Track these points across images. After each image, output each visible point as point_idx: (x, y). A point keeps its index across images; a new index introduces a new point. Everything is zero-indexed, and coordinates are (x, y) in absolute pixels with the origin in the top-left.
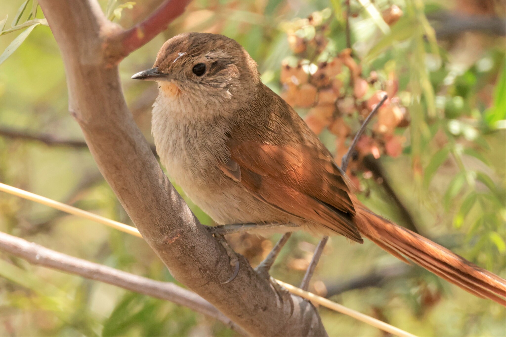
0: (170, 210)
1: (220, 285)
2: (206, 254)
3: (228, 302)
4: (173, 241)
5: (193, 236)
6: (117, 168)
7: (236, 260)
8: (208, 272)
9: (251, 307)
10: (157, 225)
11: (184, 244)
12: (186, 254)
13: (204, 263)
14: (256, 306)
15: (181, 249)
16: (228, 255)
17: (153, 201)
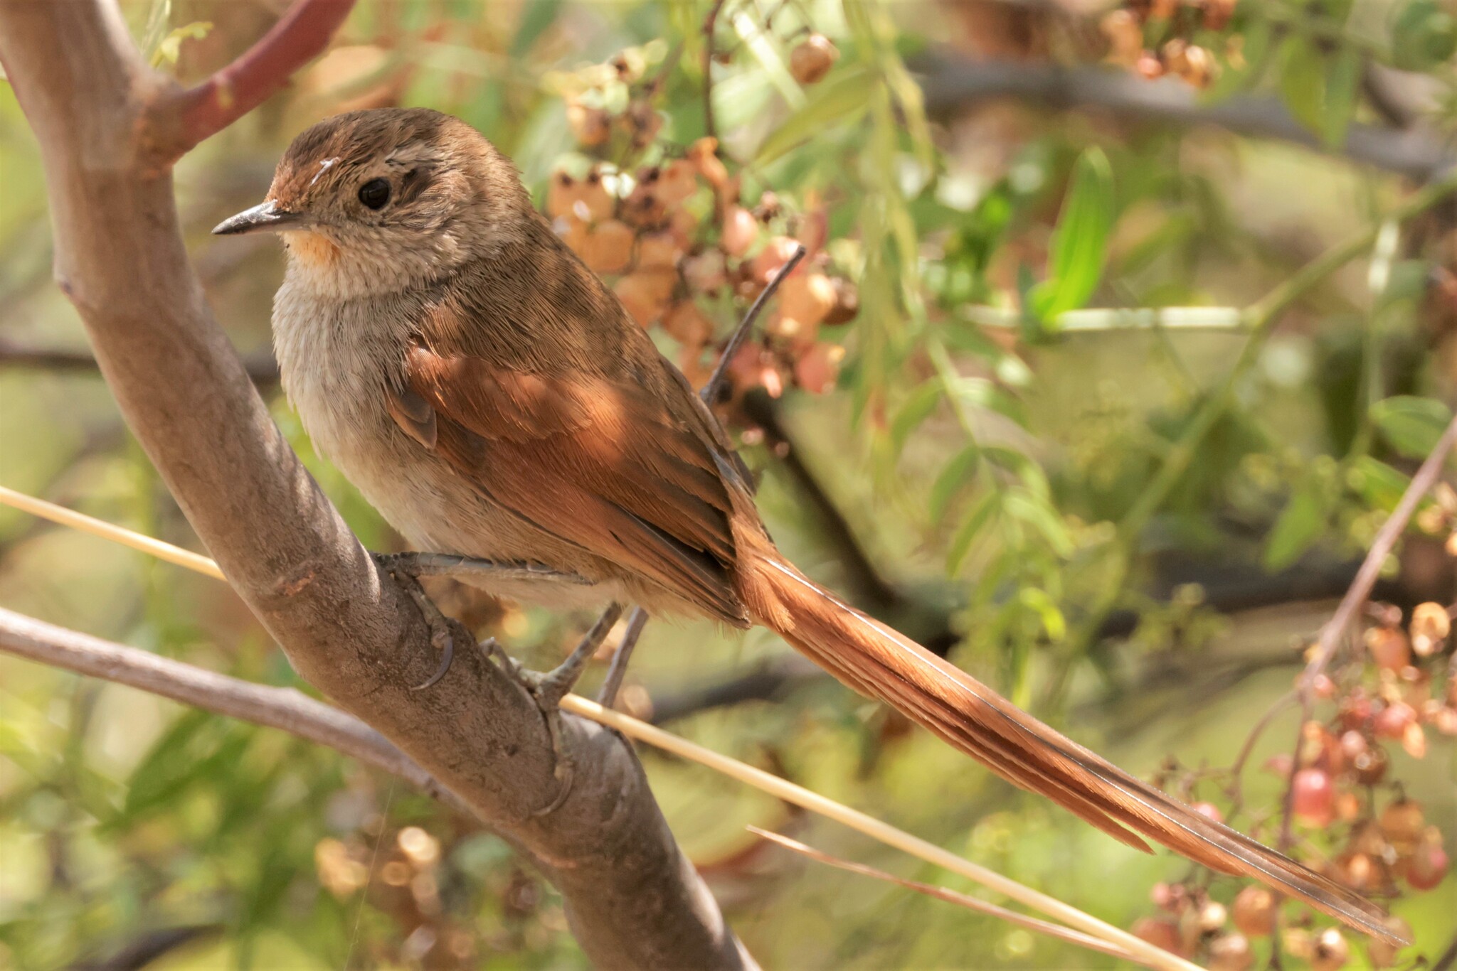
0: (290, 515)
1: (408, 694)
2: (376, 621)
3: (426, 732)
4: (299, 589)
5: (345, 578)
6: (167, 415)
7: (444, 634)
8: (379, 662)
9: (480, 745)
10: (261, 550)
11: (322, 595)
12: (327, 620)
13: (372, 640)
14: (493, 743)
15: (317, 607)
16: (427, 621)
17: (251, 493)
